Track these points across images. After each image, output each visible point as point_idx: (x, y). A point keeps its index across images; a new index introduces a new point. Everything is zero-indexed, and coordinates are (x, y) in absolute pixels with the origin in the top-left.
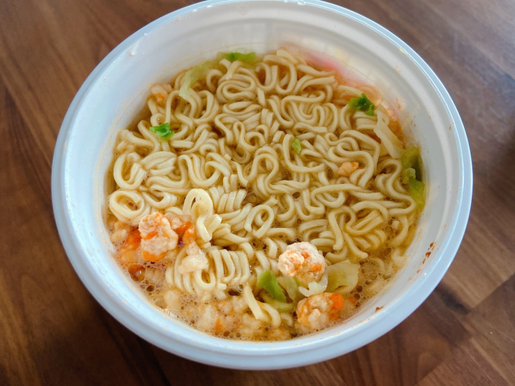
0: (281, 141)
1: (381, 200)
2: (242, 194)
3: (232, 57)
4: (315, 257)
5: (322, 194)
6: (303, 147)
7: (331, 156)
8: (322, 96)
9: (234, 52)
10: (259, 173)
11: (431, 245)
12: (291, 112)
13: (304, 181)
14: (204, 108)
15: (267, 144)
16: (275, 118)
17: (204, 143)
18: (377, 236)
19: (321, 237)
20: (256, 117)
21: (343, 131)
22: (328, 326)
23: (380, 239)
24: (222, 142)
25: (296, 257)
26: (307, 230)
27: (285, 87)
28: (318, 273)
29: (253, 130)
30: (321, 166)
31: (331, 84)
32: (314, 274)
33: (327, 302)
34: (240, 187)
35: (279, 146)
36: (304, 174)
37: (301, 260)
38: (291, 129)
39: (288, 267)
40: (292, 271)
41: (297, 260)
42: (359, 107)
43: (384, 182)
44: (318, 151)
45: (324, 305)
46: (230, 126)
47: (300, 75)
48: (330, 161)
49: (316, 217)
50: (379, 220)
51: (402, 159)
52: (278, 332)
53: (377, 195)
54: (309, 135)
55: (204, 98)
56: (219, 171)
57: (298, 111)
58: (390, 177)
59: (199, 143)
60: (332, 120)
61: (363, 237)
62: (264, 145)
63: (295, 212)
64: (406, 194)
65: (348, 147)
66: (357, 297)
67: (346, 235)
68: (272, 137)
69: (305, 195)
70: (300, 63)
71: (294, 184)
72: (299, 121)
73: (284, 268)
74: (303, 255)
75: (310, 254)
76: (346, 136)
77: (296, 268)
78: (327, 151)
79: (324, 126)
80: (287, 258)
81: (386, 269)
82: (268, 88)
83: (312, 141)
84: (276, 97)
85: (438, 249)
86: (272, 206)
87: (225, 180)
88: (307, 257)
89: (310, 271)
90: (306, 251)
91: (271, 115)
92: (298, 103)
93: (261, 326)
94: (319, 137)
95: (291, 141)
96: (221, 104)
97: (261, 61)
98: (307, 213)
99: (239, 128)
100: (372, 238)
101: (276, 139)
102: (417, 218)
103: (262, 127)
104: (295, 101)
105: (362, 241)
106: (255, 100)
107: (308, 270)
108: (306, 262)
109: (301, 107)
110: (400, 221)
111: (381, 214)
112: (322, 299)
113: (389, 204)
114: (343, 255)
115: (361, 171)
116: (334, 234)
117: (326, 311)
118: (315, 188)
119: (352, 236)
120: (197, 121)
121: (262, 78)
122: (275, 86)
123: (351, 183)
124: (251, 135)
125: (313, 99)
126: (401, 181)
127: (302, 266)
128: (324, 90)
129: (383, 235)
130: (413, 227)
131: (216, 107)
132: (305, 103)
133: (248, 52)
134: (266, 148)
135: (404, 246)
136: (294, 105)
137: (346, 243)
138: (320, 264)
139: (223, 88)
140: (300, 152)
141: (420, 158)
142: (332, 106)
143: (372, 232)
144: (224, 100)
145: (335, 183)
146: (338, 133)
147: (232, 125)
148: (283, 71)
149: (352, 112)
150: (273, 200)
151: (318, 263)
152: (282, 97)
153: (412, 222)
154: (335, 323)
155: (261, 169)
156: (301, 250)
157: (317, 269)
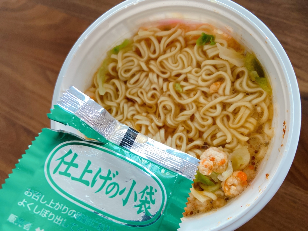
0: (168, 90)
1: (243, 98)
2: (162, 131)
3: (116, 51)
4: (218, 158)
5: (207, 110)
6: (182, 87)
7: (201, 83)
8: (178, 45)
9: (115, 46)
10: (165, 115)
11: (284, 123)
12: (165, 67)
13: (193, 107)
14: (117, 90)
15: (162, 96)
16: (158, 76)
17: (128, 112)
18: (250, 123)
19: (217, 137)
20: (147, 82)
21: (201, 63)
22: (243, 190)
23: (253, 124)
24: (137, 106)
25: (208, 163)
26: (208, 137)
27: (154, 52)
28: (224, 165)
29: (150, 90)
30: (199, 93)
31: (180, 35)
32: (222, 166)
33: (237, 179)
34: (159, 128)
35: (168, 93)
36: (191, 103)
37: (211, 163)
38: (170, 77)
39: (206, 171)
40: (209, 172)
41: (209, 165)
42: (204, 43)
43: (241, 85)
44: (192, 84)
45: (236, 182)
46: (136, 95)
47: (159, 39)
48: (202, 87)
49: (209, 126)
50: (248, 112)
51: (245, 65)
52: (218, 203)
53: (240, 96)
54: (182, 77)
55: (114, 84)
56: (144, 125)
57: (169, 65)
58: (243, 79)
59: (125, 113)
60: (192, 59)
61: (242, 126)
62: (160, 96)
63: (196, 129)
64: (257, 87)
65: (209, 72)
66: (254, 164)
67: (231, 130)
68: (162, 89)
69: (197, 116)
70: (155, 32)
71: (188, 113)
72: (172, 70)
73: (204, 173)
74: (211, 160)
75: (215, 157)
76: (205, 66)
77: (211, 169)
78: (197, 81)
79: (188, 66)
80: (203, 167)
81: (264, 139)
82: (145, 58)
83: (186, 80)
84: (152, 62)
85: (288, 131)
86: (182, 132)
87: (150, 128)
88: (214, 160)
89: (219, 167)
90: (212, 156)
91: (155, 76)
92: (167, 59)
93: (207, 203)
94: (189, 75)
95: (174, 86)
96: (125, 82)
97: (133, 42)
98: (203, 126)
99: (142, 93)
100: (248, 125)
101: (165, 89)
102: (271, 100)
103: (154, 86)
104: (164, 59)
105: (243, 130)
106: (141, 70)
107: (218, 167)
108: (214, 163)
109: (170, 60)
110: (261, 106)
111: (247, 107)
112: (233, 179)
113: (250, 98)
114: (235, 143)
115: (223, 85)
116: (224, 132)
117: (238, 184)
118: (201, 108)
119: (235, 129)
120: (118, 101)
121: (138, 53)
122: (148, 55)
123: (221, 96)
124: (150, 94)
125: (174, 51)
126: (251, 80)
127: (214, 166)
128: (178, 40)
129: (253, 120)
130: (270, 107)
131: (123, 86)
132: (171, 57)
133: (123, 41)
134: (162, 99)
135: (270, 120)
136: (165, 62)
137: (233, 136)
138: (223, 160)
139: (121, 73)
140: (182, 91)
141: (257, 59)
142: (187, 49)
143: (246, 121)
144: (125, 79)
145: (212, 100)
146: (199, 65)
147: (137, 93)
148: (148, 42)
149: (201, 47)
150: (181, 128)
151: (222, 160)
152: (156, 59)
153: (268, 104)
154: (246, 187)
155: (165, 111)
156: (209, 157)
157: (223, 162)
